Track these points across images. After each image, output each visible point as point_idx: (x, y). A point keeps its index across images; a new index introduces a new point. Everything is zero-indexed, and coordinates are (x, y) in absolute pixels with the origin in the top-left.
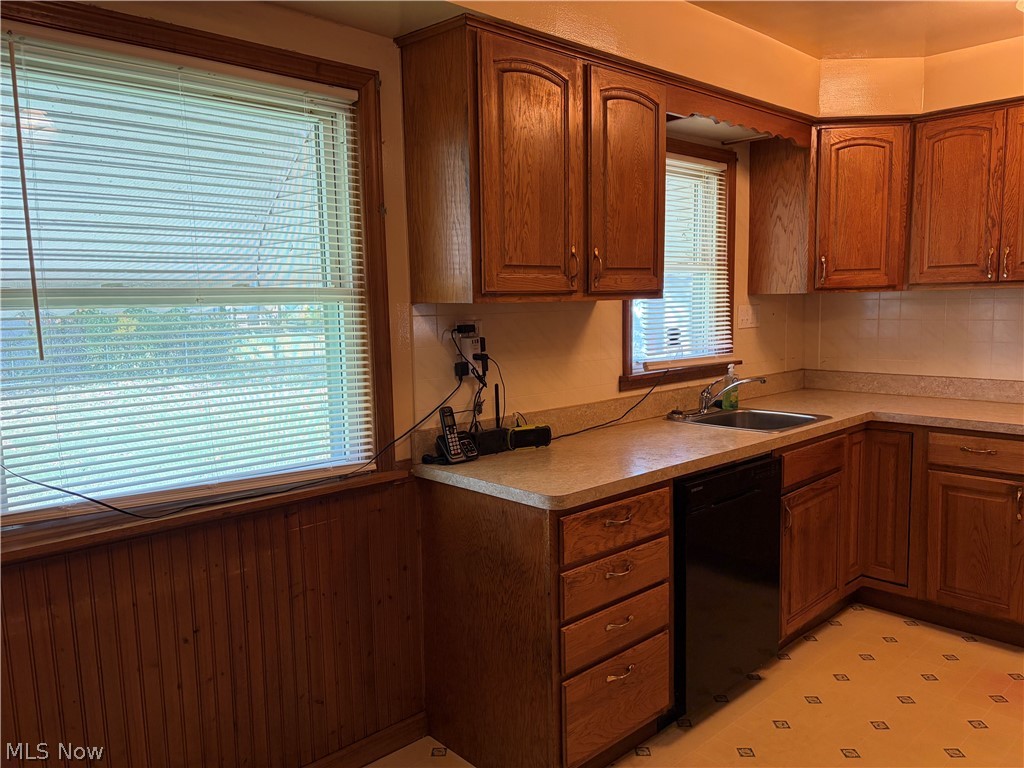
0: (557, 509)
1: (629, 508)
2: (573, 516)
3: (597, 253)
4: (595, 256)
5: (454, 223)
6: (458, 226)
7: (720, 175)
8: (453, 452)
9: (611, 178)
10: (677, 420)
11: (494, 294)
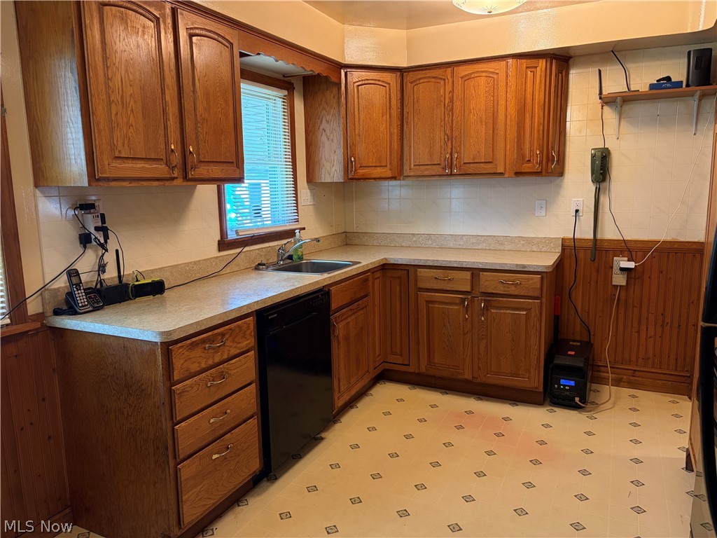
0: (166, 340)
1: (223, 335)
2: (179, 345)
3: (191, 150)
4: (190, 152)
5: (68, 122)
6: (71, 125)
7: (283, 99)
8: (80, 305)
9: (199, 95)
10: (262, 270)
11: (108, 179)
